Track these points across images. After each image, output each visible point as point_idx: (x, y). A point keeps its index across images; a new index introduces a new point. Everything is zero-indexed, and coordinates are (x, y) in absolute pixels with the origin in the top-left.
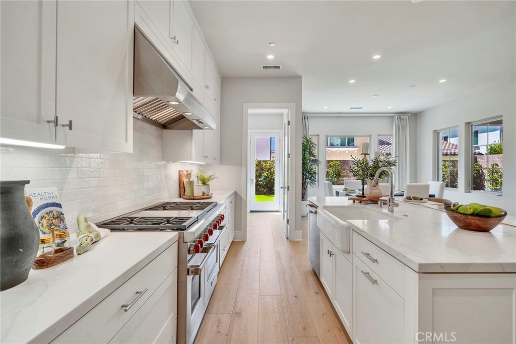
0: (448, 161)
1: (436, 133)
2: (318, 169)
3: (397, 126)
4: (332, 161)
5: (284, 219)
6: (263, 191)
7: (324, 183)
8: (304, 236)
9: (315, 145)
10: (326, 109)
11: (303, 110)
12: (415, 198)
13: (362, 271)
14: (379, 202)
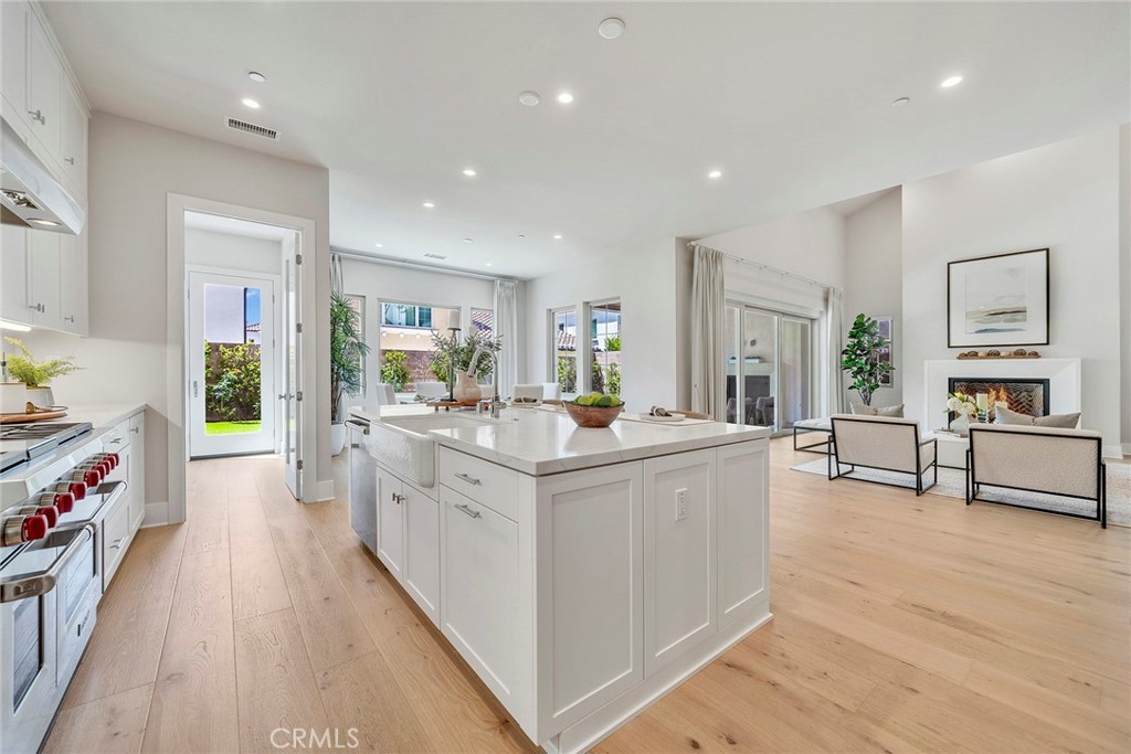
0: (564, 358)
1: (551, 313)
2: (364, 361)
3: (499, 297)
4: (390, 351)
5: (288, 462)
6: (226, 413)
7: (377, 387)
8: (338, 490)
9: (357, 313)
10: (379, 247)
11: (331, 244)
12: (526, 400)
13: (457, 506)
14: (478, 404)
